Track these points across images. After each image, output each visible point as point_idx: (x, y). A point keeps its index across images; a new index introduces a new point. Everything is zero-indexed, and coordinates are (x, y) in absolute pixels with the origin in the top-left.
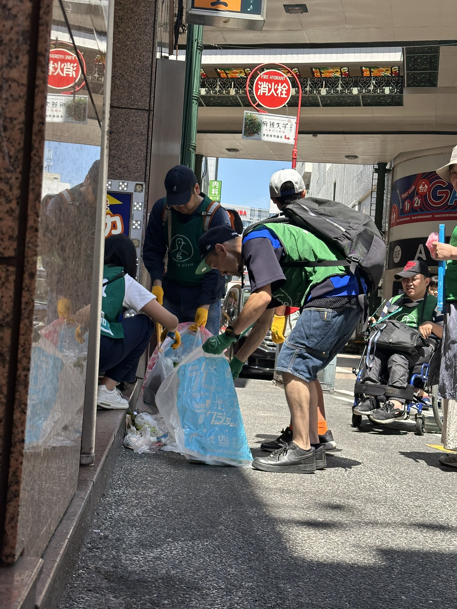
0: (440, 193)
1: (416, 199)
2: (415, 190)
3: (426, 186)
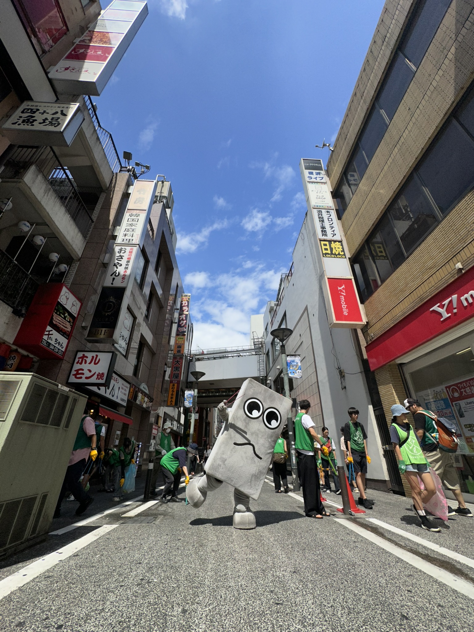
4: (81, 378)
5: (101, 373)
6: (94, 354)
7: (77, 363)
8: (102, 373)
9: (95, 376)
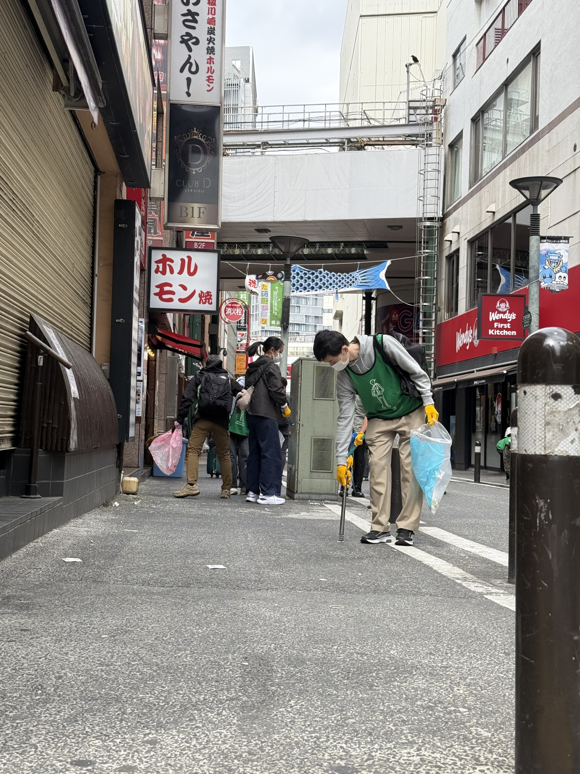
0: (407, 321)
1: (391, 325)
2: (389, 317)
3: (397, 315)
4: (171, 300)
5: (205, 292)
6: (184, 255)
7: (157, 271)
8: (208, 292)
9: (196, 298)
